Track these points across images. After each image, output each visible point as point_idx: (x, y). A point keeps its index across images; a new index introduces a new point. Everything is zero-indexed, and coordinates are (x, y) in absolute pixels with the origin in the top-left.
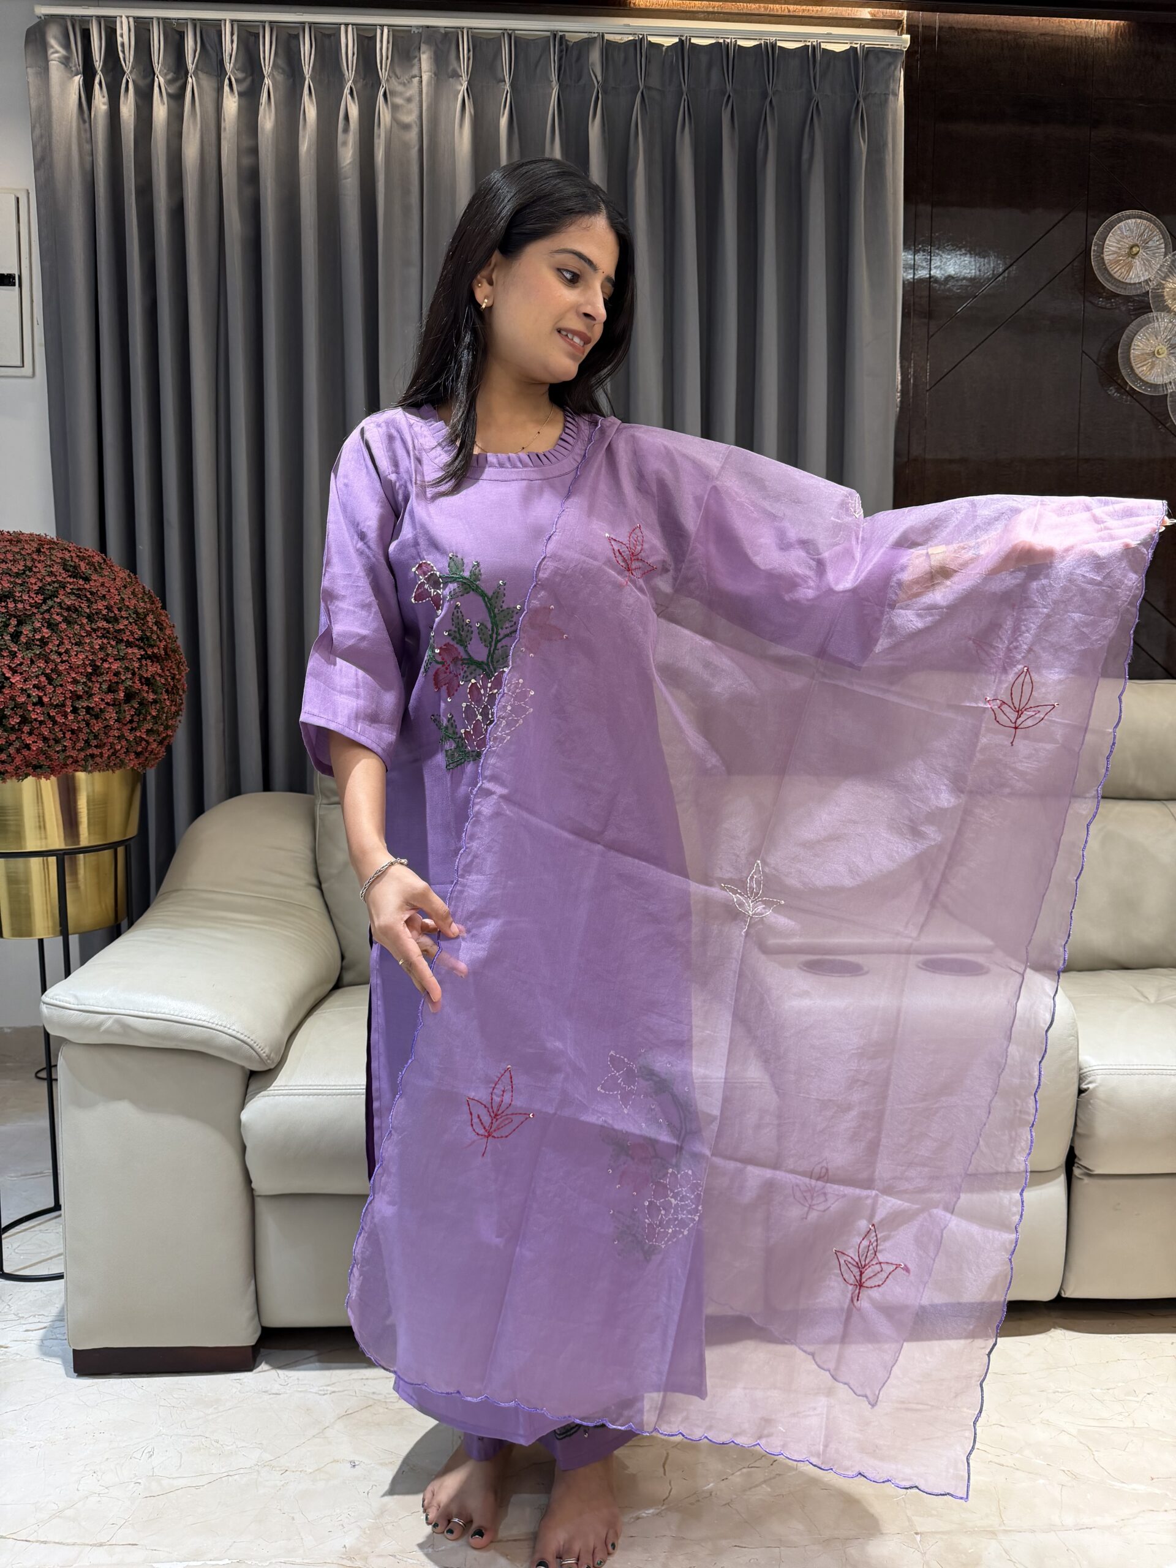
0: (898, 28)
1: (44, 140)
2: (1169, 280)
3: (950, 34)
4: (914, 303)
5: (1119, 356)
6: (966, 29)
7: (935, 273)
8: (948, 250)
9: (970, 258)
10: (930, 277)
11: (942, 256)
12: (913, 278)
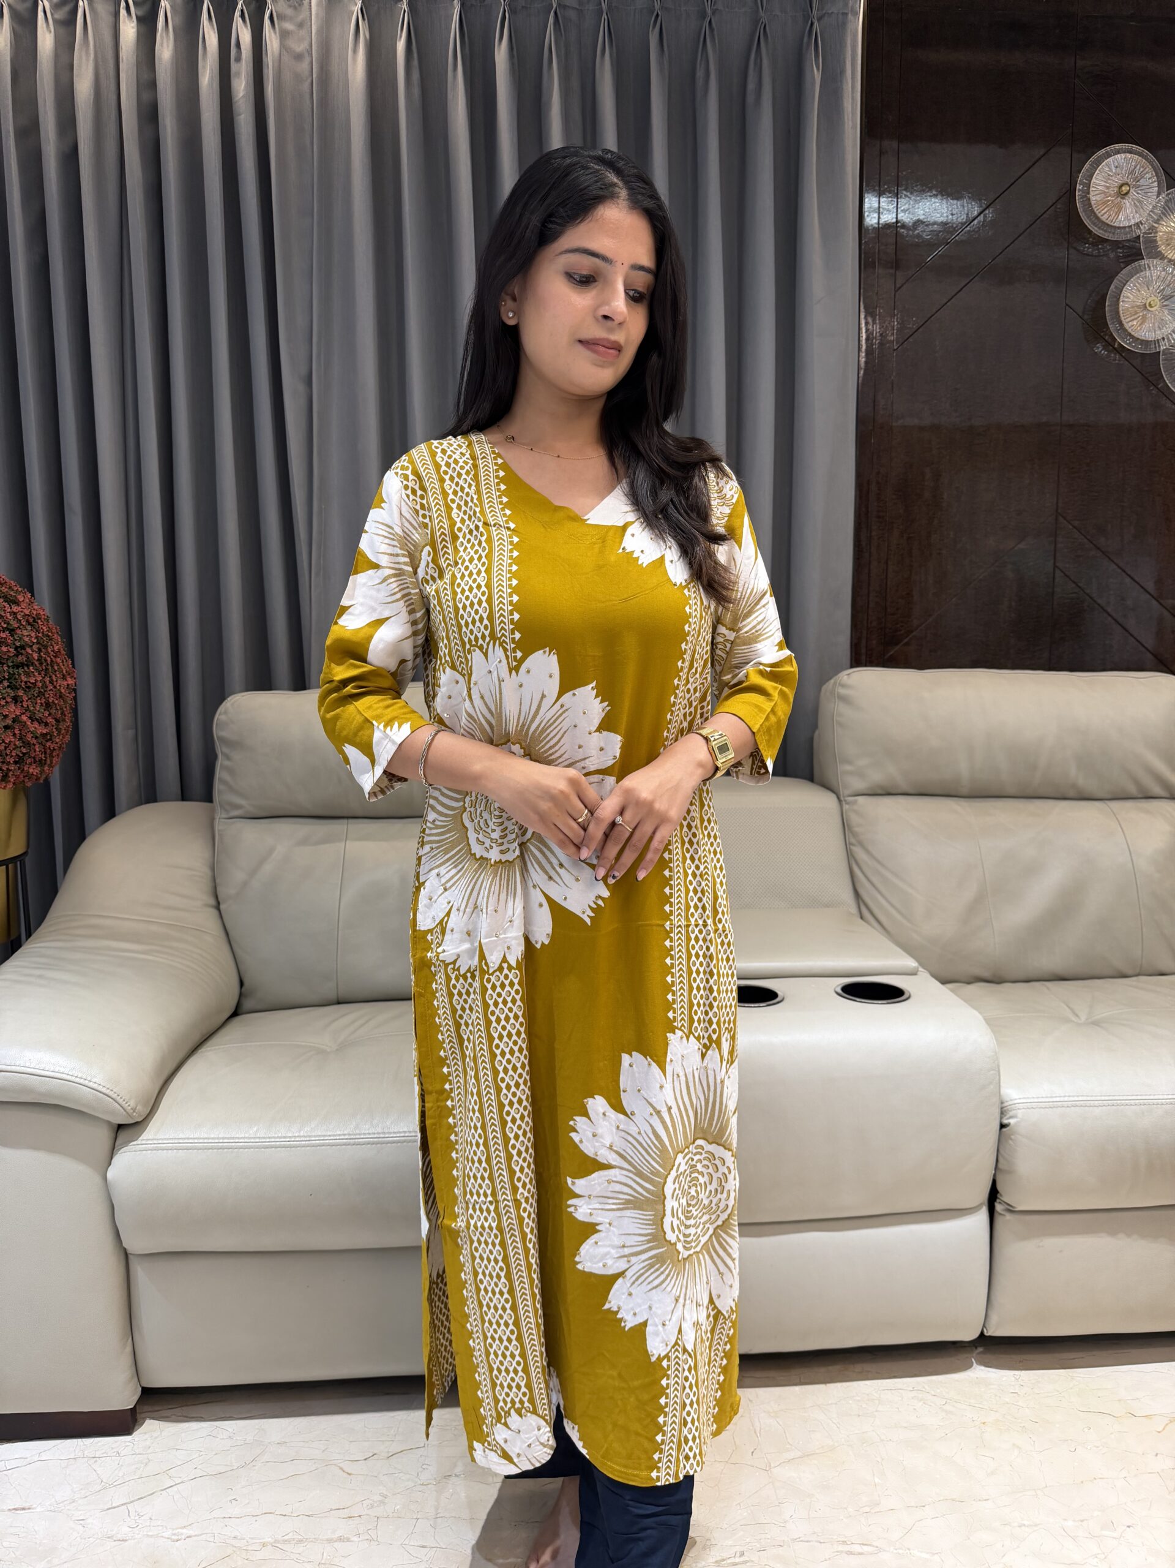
2: (1164, 223)
4: (879, 251)
5: (1107, 309)
7: (904, 217)
8: (917, 191)
9: (942, 200)
10: (897, 222)
11: (910, 198)
12: (879, 223)
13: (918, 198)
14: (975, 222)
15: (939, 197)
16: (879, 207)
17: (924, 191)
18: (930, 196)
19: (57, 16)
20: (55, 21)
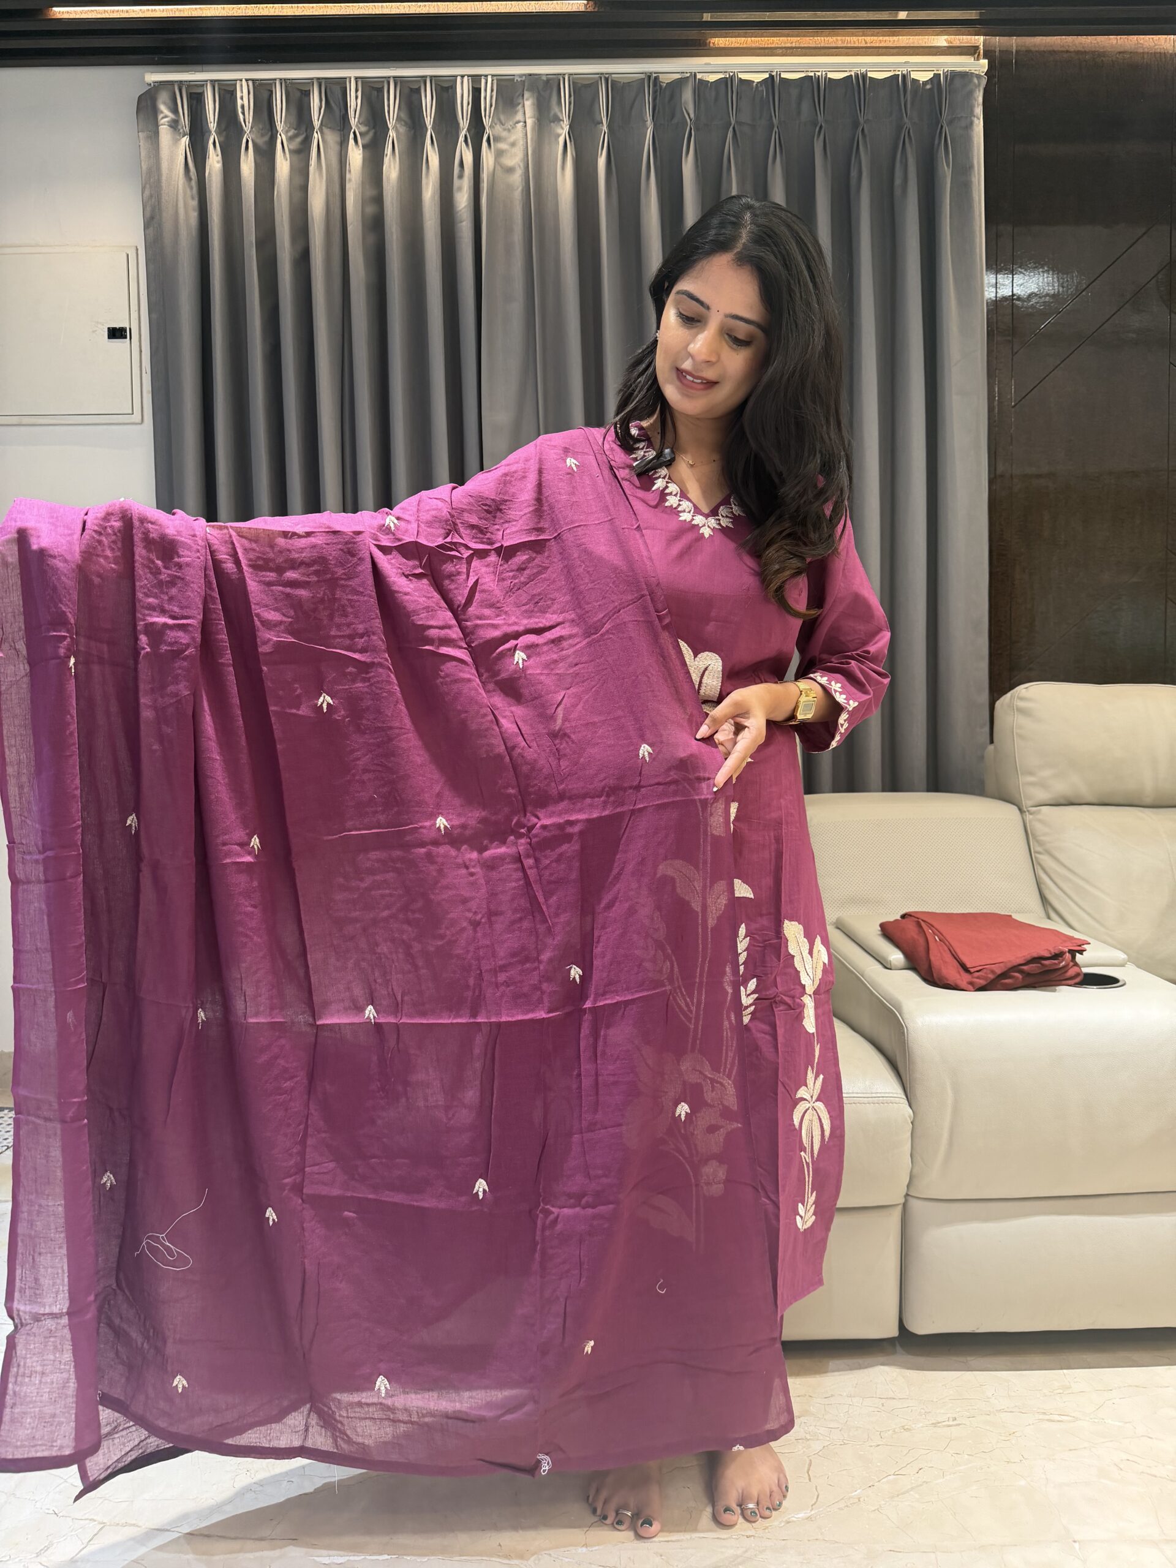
0: (975, 53)
1: (153, 200)
3: (1027, 57)
4: (997, 320)
6: (1044, 51)
7: (1018, 291)
8: (1030, 268)
9: (1053, 274)
10: (1013, 295)
11: (1024, 274)
12: (996, 297)
13: (1032, 274)
14: (1084, 293)
15: (1051, 273)
16: (996, 283)
17: (1036, 267)
18: (1043, 272)
19: (292, 147)
20: (289, 150)
